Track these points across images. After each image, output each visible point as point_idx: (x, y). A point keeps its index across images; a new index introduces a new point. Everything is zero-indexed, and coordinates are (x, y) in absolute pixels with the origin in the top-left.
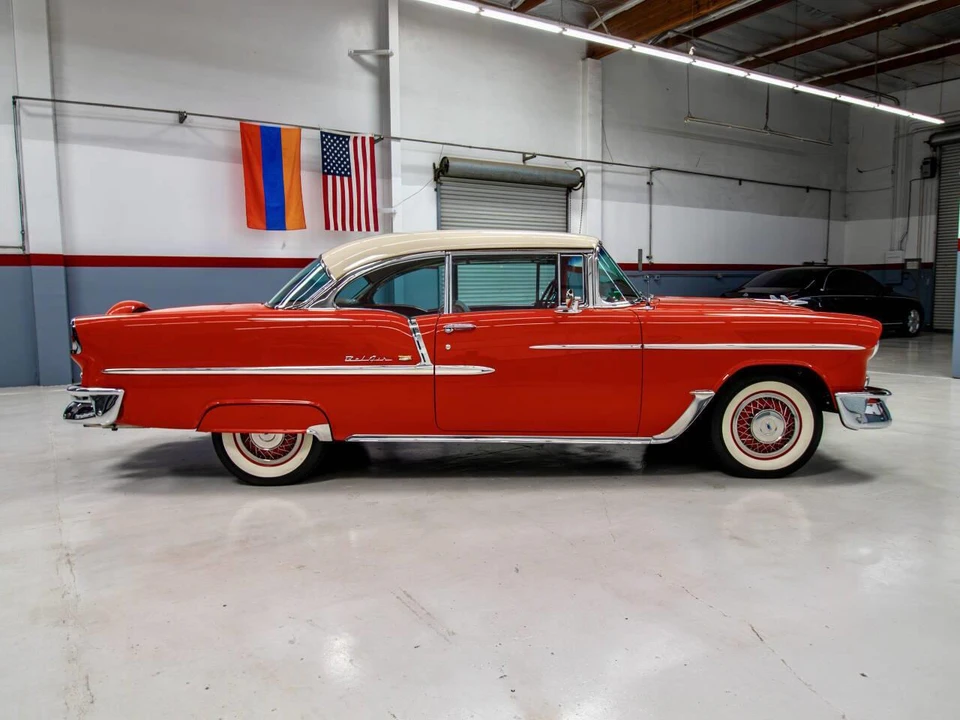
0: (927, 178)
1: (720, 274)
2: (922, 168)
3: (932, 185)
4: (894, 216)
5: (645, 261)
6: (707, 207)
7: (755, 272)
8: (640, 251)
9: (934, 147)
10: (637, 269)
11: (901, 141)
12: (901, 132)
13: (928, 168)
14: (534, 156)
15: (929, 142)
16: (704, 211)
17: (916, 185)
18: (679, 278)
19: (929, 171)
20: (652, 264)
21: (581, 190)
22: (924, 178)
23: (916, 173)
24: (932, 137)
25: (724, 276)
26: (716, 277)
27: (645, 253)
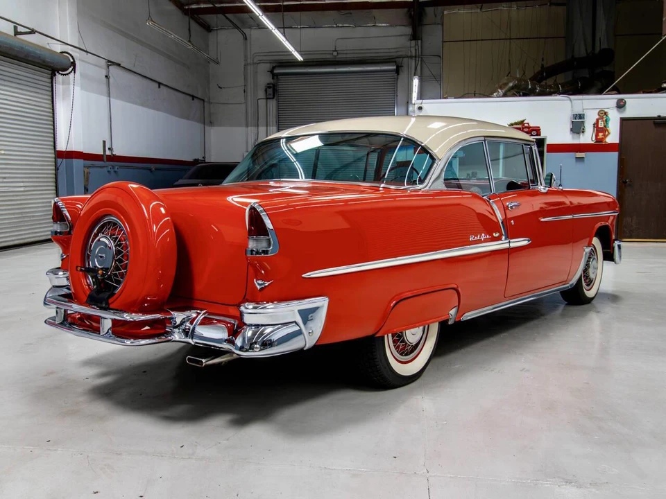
0: (270, 98)
1: (153, 166)
2: (266, 91)
3: (273, 104)
4: (247, 126)
5: (108, 153)
6: (142, 105)
7: (186, 167)
8: (104, 142)
9: (274, 76)
10: (102, 160)
11: (249, 67)
12: (249, 61)
13: (270, 91)
14: (33, 32)
15: (271, 72)
16: (140, 108)
17: (262, 103)
18: (131, 170)
19: (271, 92)
20: (114, 156)
21: (72, 73)
22: (267, 99)
23: (261, 94)
24: (274, 68)
25: (156, 169)
26: (150, 170)
27: (108, 146)
